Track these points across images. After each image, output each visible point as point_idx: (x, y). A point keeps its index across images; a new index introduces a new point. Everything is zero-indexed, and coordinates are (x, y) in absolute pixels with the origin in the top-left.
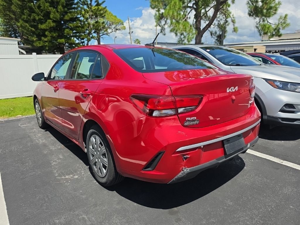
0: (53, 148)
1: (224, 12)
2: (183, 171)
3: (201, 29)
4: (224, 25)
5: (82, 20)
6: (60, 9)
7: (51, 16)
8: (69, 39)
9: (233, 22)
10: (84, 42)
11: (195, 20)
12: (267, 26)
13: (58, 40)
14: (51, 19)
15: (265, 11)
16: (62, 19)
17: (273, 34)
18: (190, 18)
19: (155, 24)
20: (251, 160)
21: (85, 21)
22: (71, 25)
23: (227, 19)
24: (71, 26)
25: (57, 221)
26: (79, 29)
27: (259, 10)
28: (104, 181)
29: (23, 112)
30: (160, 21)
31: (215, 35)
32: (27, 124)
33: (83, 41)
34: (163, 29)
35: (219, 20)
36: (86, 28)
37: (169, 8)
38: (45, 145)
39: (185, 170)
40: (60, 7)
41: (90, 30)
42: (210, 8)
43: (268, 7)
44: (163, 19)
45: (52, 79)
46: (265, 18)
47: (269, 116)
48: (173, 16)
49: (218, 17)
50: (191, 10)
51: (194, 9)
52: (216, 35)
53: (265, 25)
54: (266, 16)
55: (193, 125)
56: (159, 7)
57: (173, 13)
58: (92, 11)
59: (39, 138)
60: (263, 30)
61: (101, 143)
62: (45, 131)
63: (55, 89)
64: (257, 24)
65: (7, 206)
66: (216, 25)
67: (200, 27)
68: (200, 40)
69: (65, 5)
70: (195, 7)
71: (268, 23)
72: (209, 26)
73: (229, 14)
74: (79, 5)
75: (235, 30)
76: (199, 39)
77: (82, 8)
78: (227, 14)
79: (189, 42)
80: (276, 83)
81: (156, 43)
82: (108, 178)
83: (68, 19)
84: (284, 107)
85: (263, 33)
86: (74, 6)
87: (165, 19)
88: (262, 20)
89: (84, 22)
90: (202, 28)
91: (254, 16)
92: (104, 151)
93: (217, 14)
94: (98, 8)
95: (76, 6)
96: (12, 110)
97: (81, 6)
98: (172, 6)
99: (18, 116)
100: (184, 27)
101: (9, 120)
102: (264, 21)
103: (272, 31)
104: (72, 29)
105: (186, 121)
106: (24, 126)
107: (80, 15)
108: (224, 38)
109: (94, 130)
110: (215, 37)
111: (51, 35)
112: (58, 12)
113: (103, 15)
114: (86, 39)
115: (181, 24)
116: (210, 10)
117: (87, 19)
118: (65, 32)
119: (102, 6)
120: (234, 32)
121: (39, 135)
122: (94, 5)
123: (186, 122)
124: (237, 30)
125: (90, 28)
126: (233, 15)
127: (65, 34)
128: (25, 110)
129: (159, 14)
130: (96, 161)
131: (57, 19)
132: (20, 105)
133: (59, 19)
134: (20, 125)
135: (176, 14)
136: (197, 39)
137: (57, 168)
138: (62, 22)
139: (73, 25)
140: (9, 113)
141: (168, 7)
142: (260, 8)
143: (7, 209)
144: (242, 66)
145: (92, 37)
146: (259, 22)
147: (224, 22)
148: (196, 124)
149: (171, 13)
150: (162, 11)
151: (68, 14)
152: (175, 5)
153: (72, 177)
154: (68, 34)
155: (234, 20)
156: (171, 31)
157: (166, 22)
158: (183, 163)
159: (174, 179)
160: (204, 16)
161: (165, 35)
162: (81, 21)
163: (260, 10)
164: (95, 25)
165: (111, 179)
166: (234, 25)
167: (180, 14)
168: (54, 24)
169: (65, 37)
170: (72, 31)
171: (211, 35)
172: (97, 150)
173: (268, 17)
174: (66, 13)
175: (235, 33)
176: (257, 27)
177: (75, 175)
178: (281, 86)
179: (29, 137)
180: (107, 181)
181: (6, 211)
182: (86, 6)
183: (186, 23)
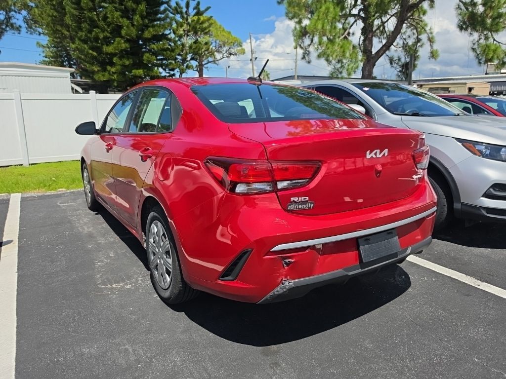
0: (102, 241)
1: (414, 24)
2: (282, 284)
3: (373, 53)
4: (414, 46)
5: (173, 38)
6: (138, 21)
7: (123, 32)
8: (151, 69)
9: (430, 41)
10: (174, 75)
11: (362, 38)
12: (493, 48)
13: (133, 71)
14: (122, 37)
15: (489, 21)
16: (139, 37)
17: (503, 61)
18: (353, 34)
19: (294, 44)
20: (424, 277)
21: (177, 41)
22: (154, 47)
23: (420, 35)
24: (154, 49)
25: (86, 351)
26: (167, 53)
27: (477, 18)
28: (166, 294)
29: (71, 185)
30: (302, 39)
31: (397, 64)
32: (71, 202)
33: (172, 73)
34: (306, 53)
35: (404, 37)
36: (177, 51)
37: (317, 18)
38: (90, 236)
39: (287, 283)
40: (137, 18)
41: (184, 56)
42: (390, 16)
43: (495, 13)
44: (307, 36)
45: (107, 132)
46: (490, 34)
47: (463, 204)
48: (323, 32)
49: (404, 33)
50: (356, 21)
51: (362, 19)
52: (400, 64)
53: (488, 46)
54: (490, 30)
55: (304, 210)
56: (301, 16)
57: (323, 26)
58: (188, 24)
59: (84, 225)
60: (485, 55)
61: (164, 234)
62: (96, 214)
63: (107, 147)
64: (474, 44)
65: (17, 323)
66: (399, 46)
67: (371, 49)
68: (371, 72)
69: (145, 14)
70: (363, 15)
71: (495, 42)
72: (387, 47)
73: (423, 28)
74: (168, 14)
75: (433, 55)
76: (368, 70)
77: (172, 19)
78: (419, 27)
79: (349, 74)
80: (478, 147)
81: (296, 77)
82: (172, 291)
83: (149, 37)
84: (491, 190)
85: (484, 59)
86: (159, 15)
87: (311, 37)
88: (483, 37)
89: (175, 42)
90: (374, 51)
91: (469, 30)
92: (167, 246)
93: (401, 28)
94: (199, 19)
95: (163, 16)
96: (54, 181)
97: (172, 15)
98: (322, 13)
99: (61, 189)
100: (342, 50)
101: (45, 195)
102: (487, 38)
103: (502, 56)
104: (155, 54)
105: (291, 202)
106: (66, 205)
107: (170, 30)
108: (414, 69)
109: (156, 212)
110: (398, 67)
111: (121, 62)
112: (133, 25)
113: (207, 30)
114: (178, 70)
115: (337, 45)
116: (390, 20)
117: (180, 37)
118: (145, 57)
119: (205, 15)
120: (431, 59)
121: (85, 220)
122: (193, 14)
123: (290, 205)
124: (438, 56)
125: (184, 52)
126: (430, 29)
127: (145, 62)
128: (73, 181)
129: (301, 27)
130: (157, 263)
131: (133, 38)
132: (68, 174)
133: (135, 37)
134: (60, 203)
135: (328, 27)
136: (366, 70)
137: (101, 272)
138: (141, 43)
139: (157, 47)
140: (49, 186)
141: (315, 17)
142: (480, 16)
143: (17, 327)
144: (423, 116)
145: (188, 67)
146: (478, 41)
147: (414, 41)
148: (309, 209)
149: (320, 26)
150: (306, 22)
151: (149, 29)
152: (328, 12)
153: (121, 287)
154: (149, 62)
155: (433, 38)
156: (319, 56)
157: (312, 41)
158: (283, 272)
159: (268, 296)
160: (380, 31)
161: (309, 62)
162: (170, 40)
163: (479, 19)
164: (193, 47)
165: (176, 291)
166: (432, 47)
167: (335, 28)
168: (128, 45)
169: (144, 66)
170: (156, 57)
171: (391, 63)
172: (159, 246)
173: (494, 31)
174: (147, 27)
175: (434, 60)
176: (474, 50)
177: (126, 284)
178: (488, 152)
179: (70, 222)
180: (171, 295)
181: (15, 330)
182: (179, 15)
183: (346, 42)
